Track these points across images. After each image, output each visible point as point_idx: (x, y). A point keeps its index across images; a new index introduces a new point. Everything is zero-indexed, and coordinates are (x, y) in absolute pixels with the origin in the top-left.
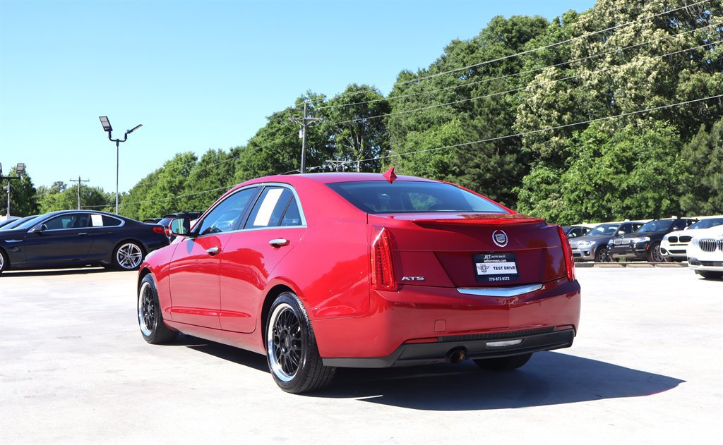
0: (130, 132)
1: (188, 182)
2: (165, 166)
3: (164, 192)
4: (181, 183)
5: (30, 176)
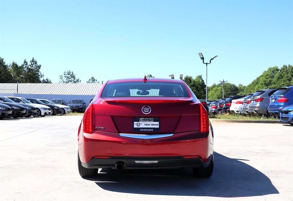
0: (212, 59)
1: (274, 81)
2: (263, 73)
3: (262, 86)
4: (270, 81)
5: (203, 80)
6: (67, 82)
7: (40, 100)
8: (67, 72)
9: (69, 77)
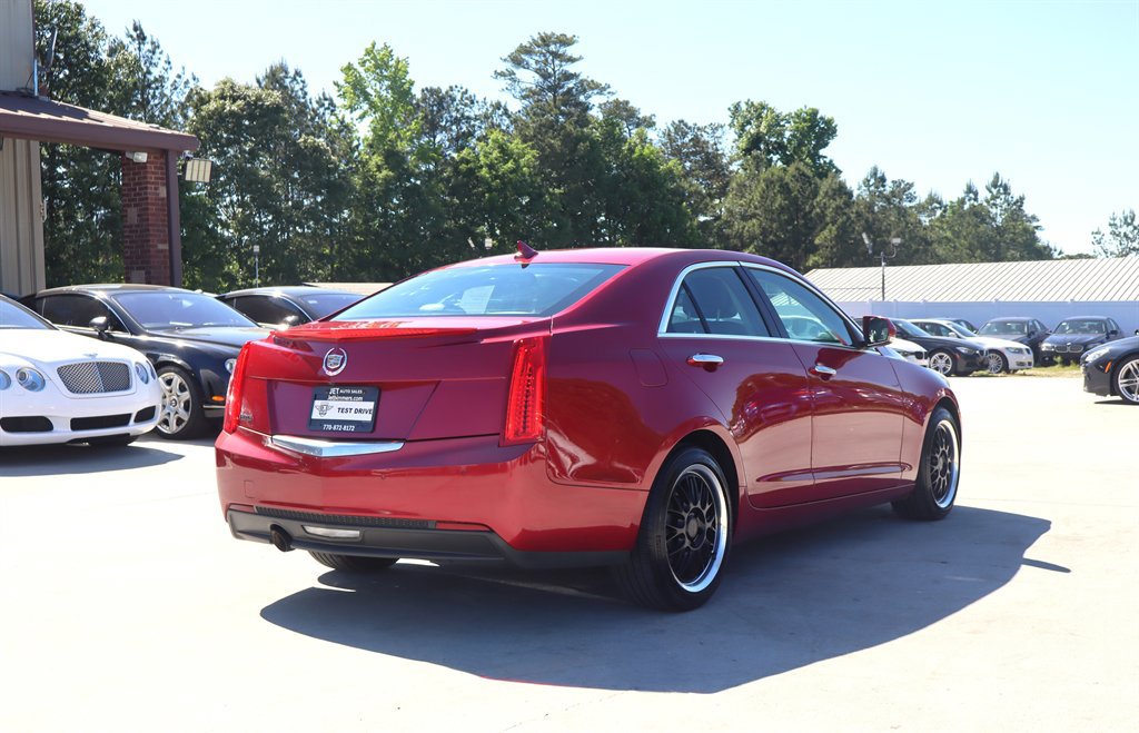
6: (1124, 254)
7: (916, 324)
8: (1120, 216)
9: (1131, 236)
